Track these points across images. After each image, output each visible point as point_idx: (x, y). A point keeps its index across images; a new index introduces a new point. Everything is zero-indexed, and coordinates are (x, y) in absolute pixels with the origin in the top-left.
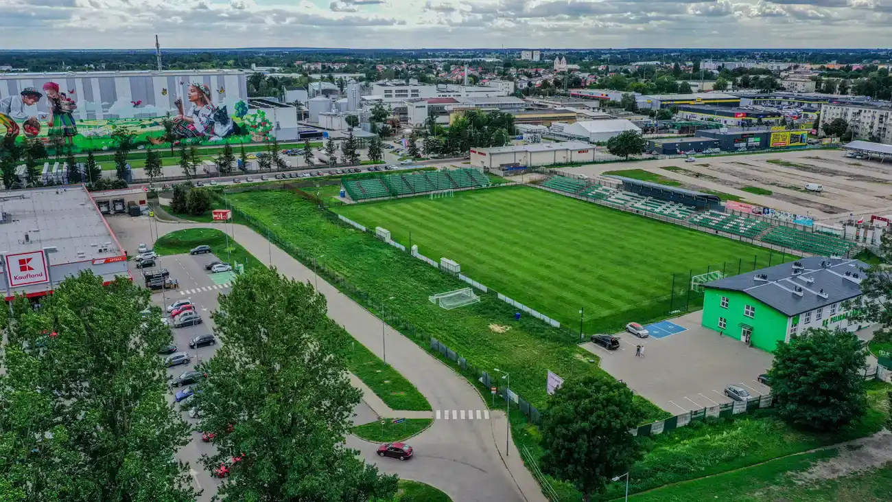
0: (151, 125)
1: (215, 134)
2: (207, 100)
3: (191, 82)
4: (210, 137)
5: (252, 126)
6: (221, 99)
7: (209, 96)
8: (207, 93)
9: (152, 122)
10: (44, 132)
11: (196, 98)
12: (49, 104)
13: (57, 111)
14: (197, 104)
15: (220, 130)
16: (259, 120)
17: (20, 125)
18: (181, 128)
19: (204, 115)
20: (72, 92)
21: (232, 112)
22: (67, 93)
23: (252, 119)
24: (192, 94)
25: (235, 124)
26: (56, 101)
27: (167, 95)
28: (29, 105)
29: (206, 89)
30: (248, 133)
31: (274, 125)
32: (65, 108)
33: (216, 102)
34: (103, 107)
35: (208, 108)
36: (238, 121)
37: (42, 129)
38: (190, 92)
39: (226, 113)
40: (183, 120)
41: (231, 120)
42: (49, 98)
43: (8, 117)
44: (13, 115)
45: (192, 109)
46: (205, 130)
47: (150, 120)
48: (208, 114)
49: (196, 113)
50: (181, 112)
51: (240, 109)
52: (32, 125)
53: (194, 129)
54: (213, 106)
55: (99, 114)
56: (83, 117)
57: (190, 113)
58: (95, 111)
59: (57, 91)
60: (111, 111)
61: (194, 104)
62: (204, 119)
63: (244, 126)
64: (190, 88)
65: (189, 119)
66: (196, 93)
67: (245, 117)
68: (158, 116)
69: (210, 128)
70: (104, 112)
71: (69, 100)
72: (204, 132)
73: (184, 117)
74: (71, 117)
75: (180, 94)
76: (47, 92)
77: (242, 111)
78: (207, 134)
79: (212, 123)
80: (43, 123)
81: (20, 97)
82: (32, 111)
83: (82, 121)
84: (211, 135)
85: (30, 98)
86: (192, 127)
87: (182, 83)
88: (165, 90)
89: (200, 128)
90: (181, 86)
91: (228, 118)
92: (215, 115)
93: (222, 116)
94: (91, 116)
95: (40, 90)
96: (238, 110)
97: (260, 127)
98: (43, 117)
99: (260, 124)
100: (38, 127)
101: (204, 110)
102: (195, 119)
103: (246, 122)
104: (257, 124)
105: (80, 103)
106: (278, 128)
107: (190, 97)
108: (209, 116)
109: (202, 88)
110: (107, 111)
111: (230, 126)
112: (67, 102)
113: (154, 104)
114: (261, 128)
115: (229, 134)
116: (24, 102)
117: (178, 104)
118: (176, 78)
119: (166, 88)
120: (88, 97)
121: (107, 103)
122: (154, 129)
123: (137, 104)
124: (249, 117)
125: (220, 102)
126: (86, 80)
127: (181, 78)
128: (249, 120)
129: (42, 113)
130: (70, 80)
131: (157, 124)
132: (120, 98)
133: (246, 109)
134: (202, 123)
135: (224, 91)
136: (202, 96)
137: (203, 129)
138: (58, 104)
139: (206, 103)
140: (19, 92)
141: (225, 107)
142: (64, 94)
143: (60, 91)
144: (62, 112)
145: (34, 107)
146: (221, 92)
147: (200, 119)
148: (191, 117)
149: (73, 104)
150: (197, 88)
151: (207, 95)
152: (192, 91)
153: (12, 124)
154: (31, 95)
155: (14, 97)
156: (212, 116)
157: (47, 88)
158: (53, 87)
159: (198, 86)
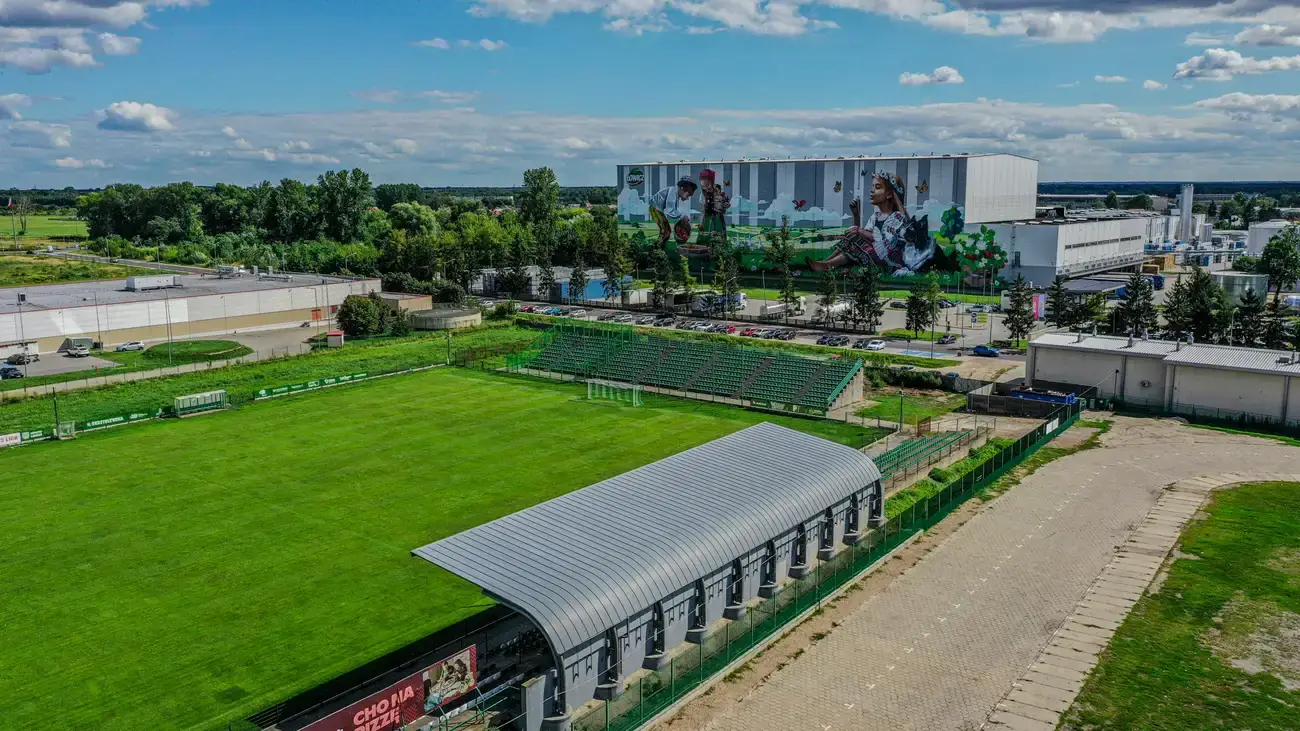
0: (814, 240)
1: (904, 265)
2: (898, 202)
3: (878, 170)
4: (895, 269)
5: (967, 256)
6: (920, 201)
7: (902, 197)
8: (900, 190)
9: (815, 235)
10: (693, 238)
11: (882, 198)
12: (702, 199)
13: (709, 210)
14: (881, 209)
15: (913, 257)
16: (982, 246)
17: (672, 226)
18: (853, 247)
19: (890, 230)
21: (935, 226)
22: (721, 184)
23: (969, 243)
24: (877, 191)
25: (938, 249)
26: (709, 195)
27: (841, 194)
28: (683, 199)
29: (899, 183)
30: (959, 269)
31: (1010, 257)
32: (718, 206)
33: (912, 207)
34: (760, 207)
35: (898, 217)
36: (945, 245)
37: (693, 233)
38: (873, 189)
39: (926, 226)
40: (858, 234)
41: (932, 243)
42: (704, 191)
43: (663, 215)
44: (667, 212)
45: (873, 217)
46: (889, 255)
47: (813, 231)
48: (897, 228)
49: (879, 224)
50: (857, 223)
51: (951, 223)
52: (683, 227)
53: (873, 252)
54: (906, 214)
55: (753, 219)
56: (736, 221)
57: (870, 225)
58: (748, 213)
59: (713, 182)
60: (768, 214)
61: (877, 209)
62: (889, 236)
63: (955, 253)
64: (875, 181)
65: (867, 234)
66: (882, 191)
67: (957, 238)
68: (824, 225)
69: (896, 253)
70: (759, 214)
71: (723, 195)
72: (887, 260)
73: (860, 231)
74: (722, 218)
76: (702, 182)
77: (954, 226)
78: (891, 264)
79: (901, 246)
80: (694, 226)
81: (677, 187)
82: (686, 209)
83: (733, 226)
84: (898, 265)
85: (685, 191)
86: (869, 249)
87: (863, 174)
88: (838, 185)
90: (862, 178)
91: (929, 238)
92: (908, 230)
93: (918, 232)
94: (744, 221)
95: (696, 181)
96: (946, 223)
97: (983, 259)
98: (695, 217)
99: (983, 254)
100: (688, 231)
101: (891, 220)
102: (877, 235)
103: (959, 247)
104: (977, 252)
105: (735, 201)
106: (1017, 263)
107: (873, 198)
108: (898, 231)
109: (893, 181)
110: (763, 214)
111: (929, 252)
112: (720, 197)
113: (821, 206)
114: (985, 261)
115: (925, 268)
116: (680, 196)
117: (854, 208)
118: (856, 165)
119: (841, 179)
120: (745, 192)
121: (764, 202)
122: (818, 245)
123: (800, 205)
124: (965, 238)
125: (919, 208)
126: (745, 167)
127: (863, 164)
128: (964, 244)
129: (694, 212)
130: (728, 167)
131: (821, 238)
132: (780, 195)
133: (961, 223)
134: (886, 243)
135: (928, 188)
136: (891, 196)
137: (886, 254)
138: (712, 200)
139: (895, 208)
140: (676, 182)
141: (925, 217)
142: (719, 187)
143: (716, 182)
144: (715, 213)
145: (688, 202)
146: (923, 189)
147: (884, 235)
148: (871, 232)
149: (727, 200)
150: (885, 182)
151: (899, 194)
152: (878, 187)
153: (664, 225)
154: (687, 187)
155: (671, 188)
156: (903, 231)
157: (703, 177)
158: (709, 176)
159: (886, 178)
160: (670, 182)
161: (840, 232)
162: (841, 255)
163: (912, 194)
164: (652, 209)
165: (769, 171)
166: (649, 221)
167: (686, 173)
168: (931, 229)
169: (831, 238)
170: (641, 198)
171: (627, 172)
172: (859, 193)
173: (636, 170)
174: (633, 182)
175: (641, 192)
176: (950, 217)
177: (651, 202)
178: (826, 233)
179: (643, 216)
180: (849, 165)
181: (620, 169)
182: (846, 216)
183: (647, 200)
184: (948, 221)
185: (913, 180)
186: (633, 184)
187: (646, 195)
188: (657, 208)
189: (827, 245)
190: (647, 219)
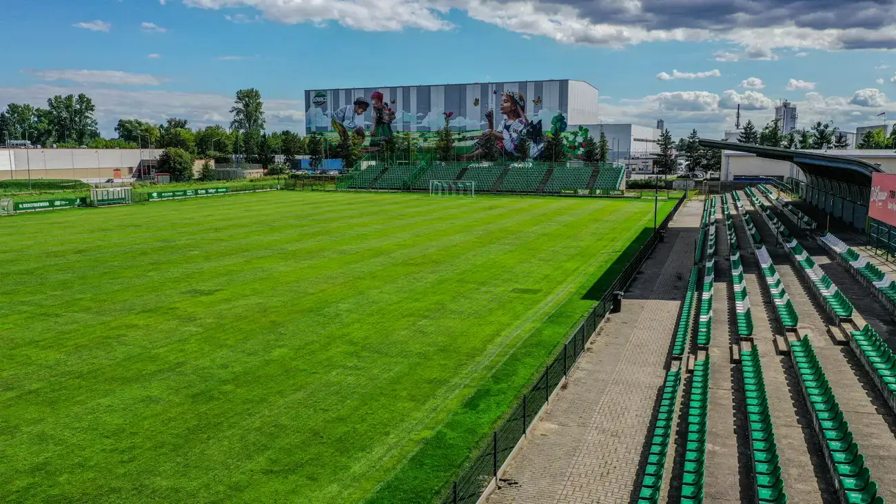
0: (460, 140)
2: (521, 112)
3: (505, 91)
5: (570, 147)
6: (536, 111)
7: (523, 109)
8: (521, 103)
9: (461, 136)
11: (508, 109)
12: (373, 114)
13: (379, 121)
14: (508, 116)
16: (580, 139)
17: (350, 133)
18: (489, 144)
19: (515, 131)
21: (548, 128)
22: (389, 103)
23: (571, 138)
24: (505, 105)
26: (379, 110)
27: (479, 107)
28: (359, 114)
29: (521, 98)
32: (386, 118)
33: (530, 115)
34: (419, 118)
35: (521, 122)
37: (366, 138)
38: (502, 103)
39: (541, 128)
40: (492, 135)
41: (545, 139)
42: (374, 107)
43: (342, 126)
44: (346, 123)
45: (503, 122)
46: (515, 149)
47: (459, 134)
48: (520, 129)
49: (507, 128)
50: (491, 126)
51: (558, 125)
52: (360, 133)
53: (503, 147)
54: (526, 120)
55: (414, 127)
56: (400, 129)
57: (500, 128)
58: (409, 122)
59: (381, 101)
60: (425, 123)
61: (505, 117)
62: (515, 135)
64: (504, 98)
65: (499, 135)
66: (509, 104)
67: (562, 135)
68: (468, 129)
70: (417, 123)
71: (390, 110)
73: (493, 132)
74: (389, 127)
76: (373, 102)
77: (561, 127)
79: (524, 141)
80: (367, 133)
81: (353, 105)
82: (361, 121)
83: (398, 132)
85: (360, 108)
86: (500, 145)
87: (495, 93)
88: (477, 101)
90: (494, 95)
91: (543, 136)
92: (528, 131)
93: (535, 131)
94: (407, 127)
95: (369, 100)
96: (555, 125)
97: (581, 149)
98: (368, 127)
99: (581, 145)
100: (363, 137)
101: (516, 125)
102: (506, 135)
103: (564, 141)
104: (577, 144)
107: (502, 109)
108: (521, 131)
109: (517, 97)
110: (421, 123)
111: (542, 145)
112: (387, 112)
113: (465, 116)
116: (355, 112)
117: (489, 116)
118: (490, 86)
119: (479, 97)
120: (406, 107)
121: (421, 114)
122: (463, 144)
123: (448, 116)
124: (569, 135)
125: (535, 115)
126: (406, 90)
127: (494, 85)
128: (567, 139)
129: (367, 123)
130: (393, 90)
131: (464, 139)
132: (433, 109)
133: (565, 124)
134: (512, 140)
135: (541, 101)
136: (515, 107)
137: (513, 147)
138: (381, 114)
139: (519, 116)
140: (353, 102)
141: (540, 121)
142: (386, 104)
143: (384, 101)
144: (383, 121)
145: (362, 116)
146: (538, 101)
147: (510, 135)
148: (502, 132)
149: (393, 114)
150: (511, 98)
151: (521, 106)
152: (506, 101)
153: (343, 133)
154: (361, 105)
155: (348, 106)
156: (525, 131)
157: (373, 98)
158: (379, 97)
159: (512, 95)
160: (348, 102)
161: (479, 133)
162: (480, 150)
163: (530, 106)
164: (334, 122)
165: (424, 92)
166: (332, 131)
167: (361, 95)
168: (544, 130)
169: (472, 138)
170: (324, 114)
171: (312, 95)
172: (492, 105)
173: (320, 94)
174: (317, 102)
175: (324, 110)
176: (558, 121)
177: (332, 116)
178: (468, 135)
179: (327, 127)
180: (484, 87)
181: (308, 93)
182: (483, 123)
183: (329, 115)
184: (556, 123)
185: (530, 97)
186: (318, 104)
187: (329, 112)
188: (338, 121)
189: (469, 143)
190: (329, 129)
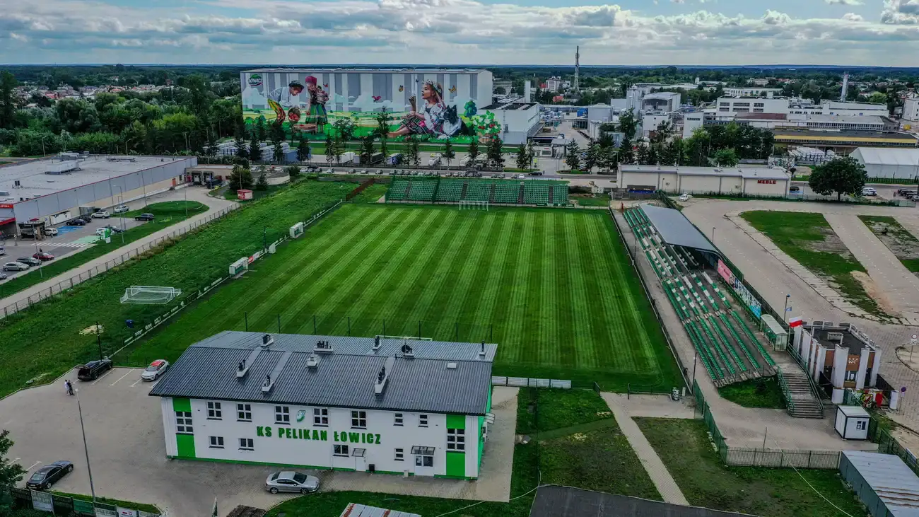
1: (443, 133)
2: (439, 98)
3: (426, 80)
4: (438, 135)
5: (480, 127)
6: (452, 97)
7: (441, 95)
8: (439, 91)
9: (389, 117)
10: (303, 119)
11: (429, 95)
12: (308, 95)
13: (314, 102)
14: (429, 101)
15: (449, 128)
16: (488, 121)
17: (286, 112)
18: (412, 124)
19: (435, 113)
20: (326, 86)
21: (461, 112)
22: (322, 86)
23: (481, 120)
24: (426, 91)
25: (463, 125)
26: (313, 93)
27: (403, 92)
28: (294, 95)
29: (439, 87)
30: (476, 134)
31: (503, 127)
32: (320, 99)
33: (447, 101)
34: (350, 100)
35: (439, 106)
36: (467, 121)
37: (302, 116)
38: (423, 90)
39: (456, 112)
40: (415, 116)
41: (460, 120)
42: (309, 89)
43: (278, 105)
44: (281, 103)
45: (424, 106)
46: (435, 128)
48: (438, 112)
49: (428, 110)
50: (414, 108)
51: (470, 109)
52: (295, 113)
53: (424, 126)
54: (443, 104)
55: (346, 106)
56: (333, 107)
57: (422, 111)
58: (342, 103)
59: (315, 84)
60: (356, 104)
61: (426, 101)
62: (434, 117)
63: (472, 126)
64: (425, 86)
65: (421, 116)
66: (429, 91)
67: (473, 117)
68: (394, 111)
69: (439, 126)
70: (349, 104)
71: (323, 92)
72: (434, 130)
73: (416, 114)
74: (323, 107)
75: (414, 92)
76: (308, 85)
77: (472, 111)
78: (436, 132)
79: (442, 122)
80: (303, 112)
81: (288, 87)
82: (296, 101)
83: (331, 112)
84: (439, 133)
85: (295, 90)
86: (422, 124)
87: (417, 81)
88: (401, 87)
89: (430, 126)
90: (416, 84)
91: (458, 118)
92: (445, 114)
93: (451, 115)
94: (339, 108)
95: (303, 83)
96: (467, 109)
98: (303, 107)
99: (488, 125)
100: (299, 115)
101: (435, 108)
102: (427, 116)
103: (475, 123)
104: (485, 125)
105: (332, 96)
106: (506, 131)
107: (423, 95)
108: (439, 114)
109: (436, 87)
110: (352, 104)
111: (458, 125)
112: (322, 94)
113: (391, 100)
114: (489, 129)
115: (456, 134)
116: (291, 93)
117: (412, 101)
118: (413, 75)
119: (403, 84)
120: (339, 90)
121: (353, 97)
122: (392, 123)
123: (377, 99)
124: (478, 117)
126: (338, 76)
127: (416, 75)
128: (477, 121)
130: (326, 75)
131: (391, 119)
132: (363, 93)
133: (475, 108)
134: (432, 121)
135: (456, 90)
136: (434, 94)
137: (433, 126)
138: (315, 96)
139: (437, 101)
140: (288, 84)
141: (455, 106)
142: (320, 87)
143: (318, 84)
144: (317, 102)
145: (297, 97)
146: (453, 90)
147: (431, 116)
148: (423, 114)
149: (326, 96)
150: (431, 87)
151: (439, 93)
152: (426, 89)
153: (280, 111)
154: (296, 87)
155: (284, 88)
156: (442, 114)
157: (308, 81)
158: (313, 81)
159: (432, 83)
161: (404, 114)
162: (405, 128)
163: (446, 93)
164: (270, 101)
165: (355, 78)
166: (268, 109)
167: (295, 78)
168: (458, 113)
169: (398, 119)
170: (261, 94)
171: (248, 77)
173: (256, 76)
174: (253, 83)
175: (261, 90)
176: (470, 106)
177: (269, 96)
178: (395, 115)
180: (408, 76)
183: (266, 95)
186: (254, 85)
187: (265, 92)
188: (274, 101)
190: (266, 107)
